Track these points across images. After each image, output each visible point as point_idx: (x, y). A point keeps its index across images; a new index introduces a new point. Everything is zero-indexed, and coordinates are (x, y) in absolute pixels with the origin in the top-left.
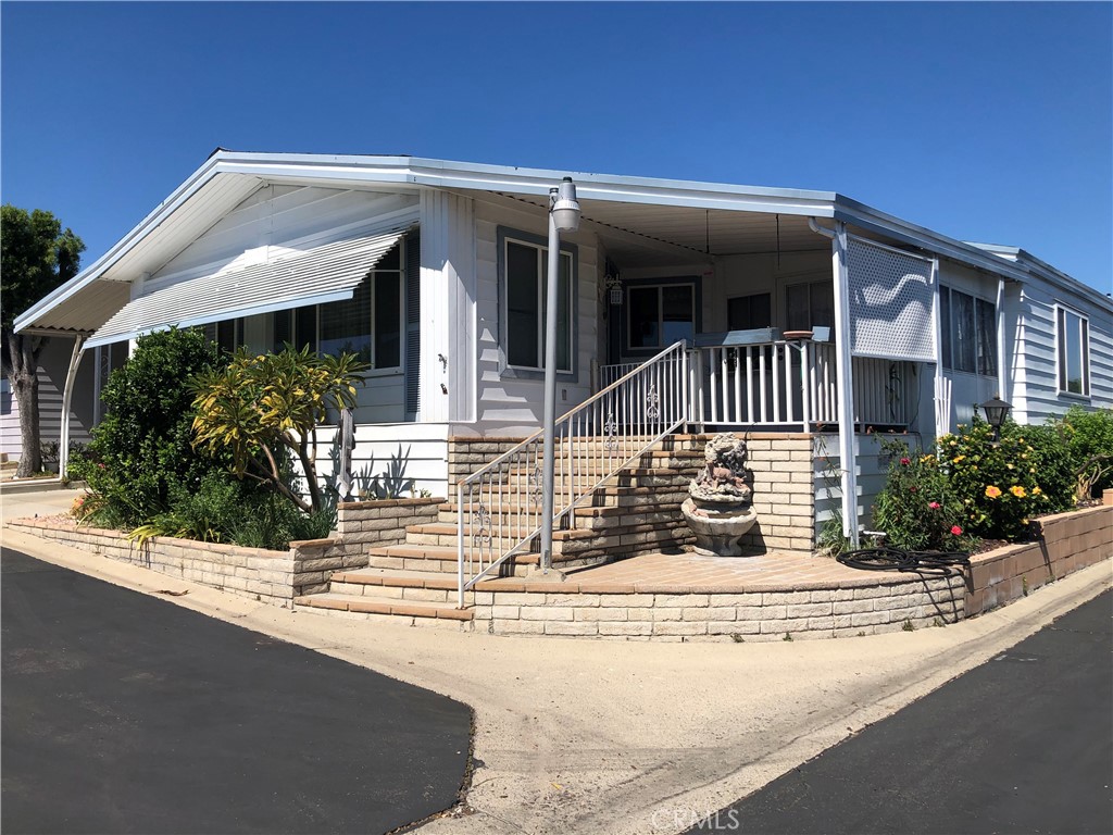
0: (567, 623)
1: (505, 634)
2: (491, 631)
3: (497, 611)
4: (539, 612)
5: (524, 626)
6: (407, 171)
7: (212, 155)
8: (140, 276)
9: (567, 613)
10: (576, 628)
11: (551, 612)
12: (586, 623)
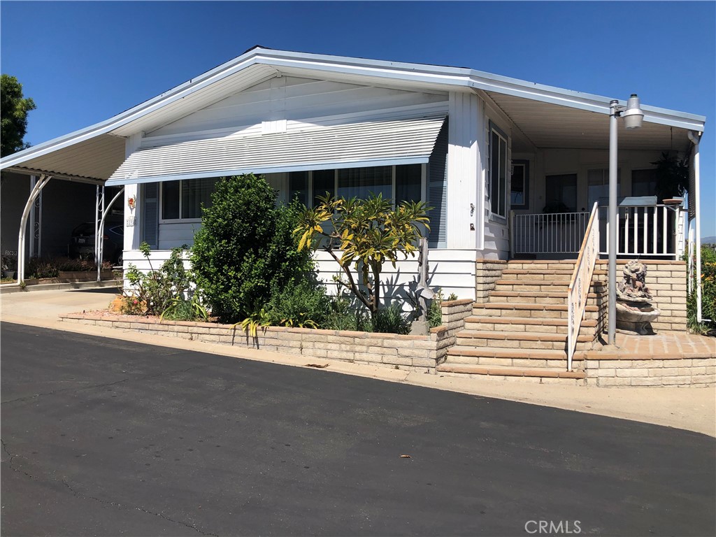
0: (644, 379)
1: (606, 386)
2: (598, 385)
3: (600, 372)
4: (628, 372)
5: (619, 380)
6: (468, 79)
7: (250, 50)
8: (138, 133)
9: (645, 372)
10: (649, 381)
11: (636, 372)
12: (655, 378)
